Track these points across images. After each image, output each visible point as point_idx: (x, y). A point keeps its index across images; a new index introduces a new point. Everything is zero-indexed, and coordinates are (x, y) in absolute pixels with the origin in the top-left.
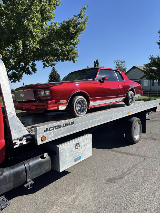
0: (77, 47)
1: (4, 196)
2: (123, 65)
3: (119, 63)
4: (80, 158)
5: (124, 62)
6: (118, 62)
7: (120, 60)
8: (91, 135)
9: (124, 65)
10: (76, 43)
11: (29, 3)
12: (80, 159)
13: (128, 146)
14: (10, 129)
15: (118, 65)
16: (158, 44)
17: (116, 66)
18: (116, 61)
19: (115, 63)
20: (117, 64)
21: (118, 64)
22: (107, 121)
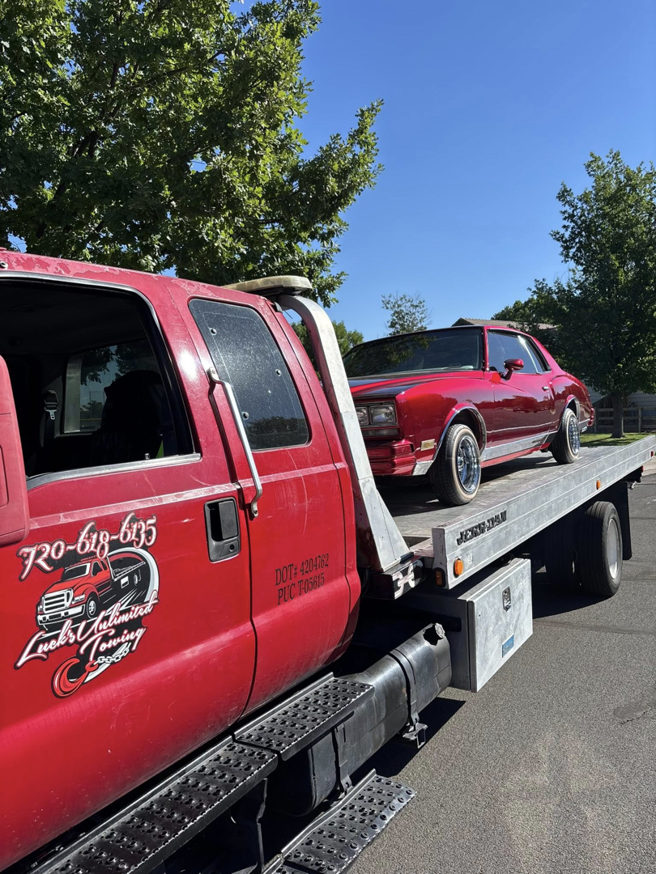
0: (339, 250)
1: (374, 770)
2: (417, 314)
3: (403, 308)
4: (512, 641)
5: (421, 303)
6: (399, 303)
7: (405, 296)
8: (529, 561)
9: (423, 316)
10: (331, 233)
11: (221, 89)
12: (512, 645)
13: (595, 606)
14: (372, 536)
15: (398, 313)
16: (558, 240)
17: (390, 319)
18: (392, 300)
19: (389, 306)
20: (396, 312)
21: (398, 310)
22: (568, 506)
